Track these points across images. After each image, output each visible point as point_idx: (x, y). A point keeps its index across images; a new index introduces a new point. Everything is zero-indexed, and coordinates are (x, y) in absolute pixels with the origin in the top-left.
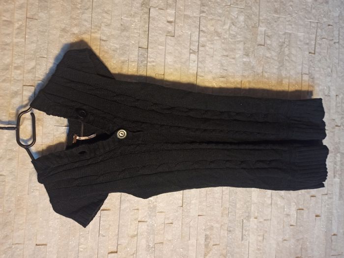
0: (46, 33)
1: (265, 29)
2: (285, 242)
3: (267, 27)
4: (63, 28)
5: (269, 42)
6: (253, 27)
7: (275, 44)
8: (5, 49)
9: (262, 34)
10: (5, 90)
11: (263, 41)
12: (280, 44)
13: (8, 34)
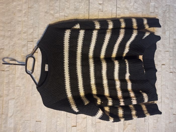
0: (38, 15)
1: (154, 4)
2: (171, 124)
3: (155, 2)
4: (46, 11)
5: (157, 11)
6: (147, 3)
7: (160, 12)
8: (19, 24)
9: (153, 7)
10: (19, 44)
11: (153, 10)
12: (163, 12)
13: (20, 16)
